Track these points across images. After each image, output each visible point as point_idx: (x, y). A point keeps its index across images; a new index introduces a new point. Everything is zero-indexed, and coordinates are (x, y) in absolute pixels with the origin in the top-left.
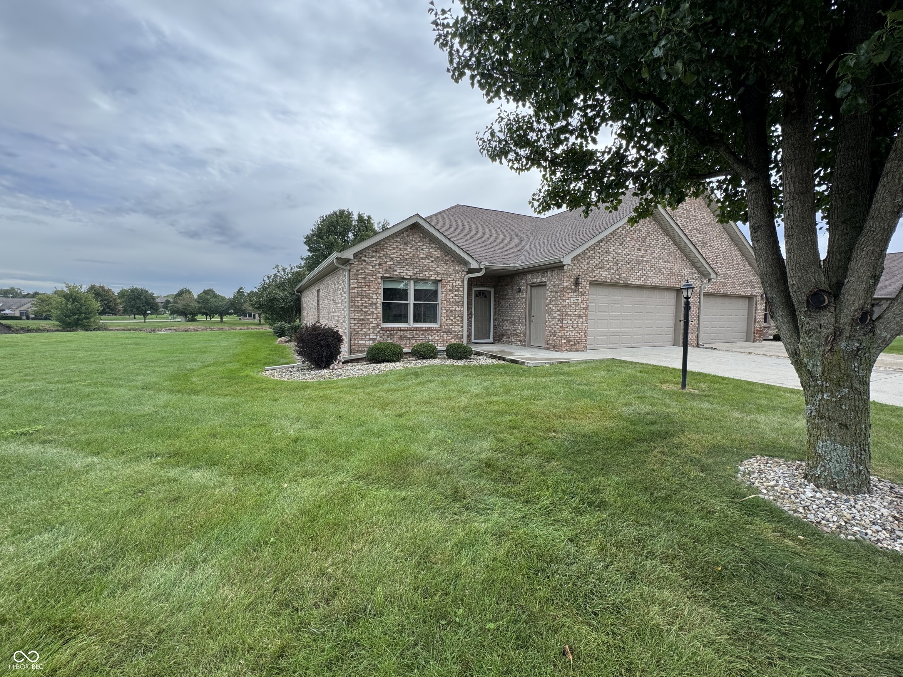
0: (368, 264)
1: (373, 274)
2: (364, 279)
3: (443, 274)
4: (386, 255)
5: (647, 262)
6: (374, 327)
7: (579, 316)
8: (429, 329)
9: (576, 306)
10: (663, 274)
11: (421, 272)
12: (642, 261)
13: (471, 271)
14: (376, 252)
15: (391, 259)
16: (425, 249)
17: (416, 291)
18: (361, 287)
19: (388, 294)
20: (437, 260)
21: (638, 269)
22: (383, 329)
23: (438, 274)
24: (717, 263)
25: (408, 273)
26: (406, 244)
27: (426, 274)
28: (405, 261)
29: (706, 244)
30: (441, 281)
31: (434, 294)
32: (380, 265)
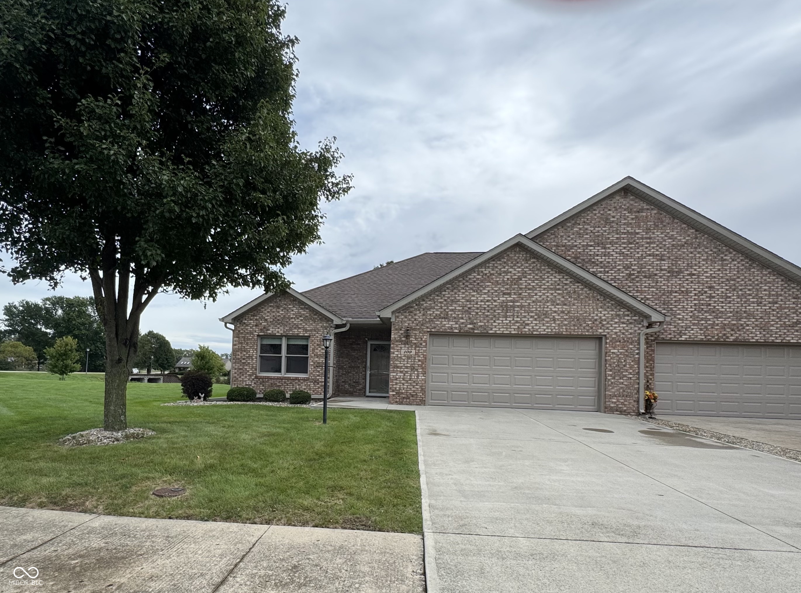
0: (247, 325)
1: (251, 333)
2: (244, 337)
3: (311, 330)
4: (262, 318)
5: (521, 307)
6: (250, 375)
7: (413, 368)
8: (297, 379)
9: (409, 358)
10: (554, 320)
11: (291, 329)
12: (513, 307)
13: (338, 327)
14: (254, 316)
15: (266, 320)
16: (295, 310)
17: (288, 346)
18: (241, 343)
19: (264, 349)
20: (306, 319)
21: (506, 317)
22: (256, 377)
23: (306, 331)
24: (711, 297)
25: (279, 331)
26: (278, 307)
27: (296, 331)
28: (277, 322)
29: (680, 272)
30: (309, 336)
31: (305, 348)
32: (256, 326)
